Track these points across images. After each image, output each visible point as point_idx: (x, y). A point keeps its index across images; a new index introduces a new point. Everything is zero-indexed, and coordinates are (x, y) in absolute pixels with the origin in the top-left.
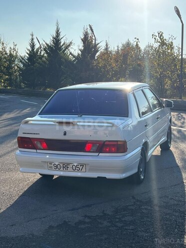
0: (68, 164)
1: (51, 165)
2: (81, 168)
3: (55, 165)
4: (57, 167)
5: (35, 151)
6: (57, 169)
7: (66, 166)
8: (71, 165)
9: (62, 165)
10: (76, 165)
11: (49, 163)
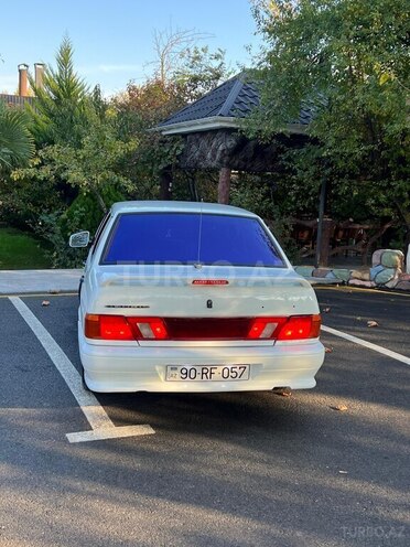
0: (215, 367)
1: (174, 372)
2: (240, 372)
3: (184, 371)
4: (187, 374)
5: (134, 343)
6: (188, 379)
7: (208, 371)
8: (220, 369)
9: (199, 370)
10: (230, 367)
11: (169, 368)
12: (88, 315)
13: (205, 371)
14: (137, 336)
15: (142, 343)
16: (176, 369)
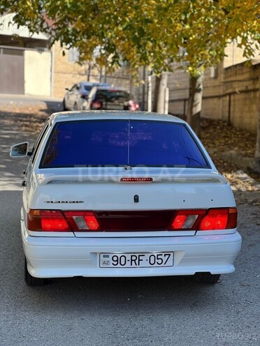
0: (142, 254)
1: (106, 259)
2: (165, 259)
3: (115, 259)
4: (118, 261)
5: (71, 234)
6: (119, 265)
7: (136, 258)
8: (147, 256)
9: (128, 257)
10: (156, 255)
11: (102, 255)
12: (32, 211)
13: (134, 258)
14: (73, 227)
15: (78, 234)
16: (108, 256)
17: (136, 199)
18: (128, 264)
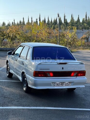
0: (64, 83)
1: (55, 84)
2: (69, 84)
3: (57, 84)
4: (58, 85)
5: (46, 78)
6: (58, 86)
9: (60, 84)
10: (67, 83)
11: (54, 83)
13: (62, 84)
15: (48, 78)
16: (55, 83)
17: (63, 68)
18: (60, 85)
